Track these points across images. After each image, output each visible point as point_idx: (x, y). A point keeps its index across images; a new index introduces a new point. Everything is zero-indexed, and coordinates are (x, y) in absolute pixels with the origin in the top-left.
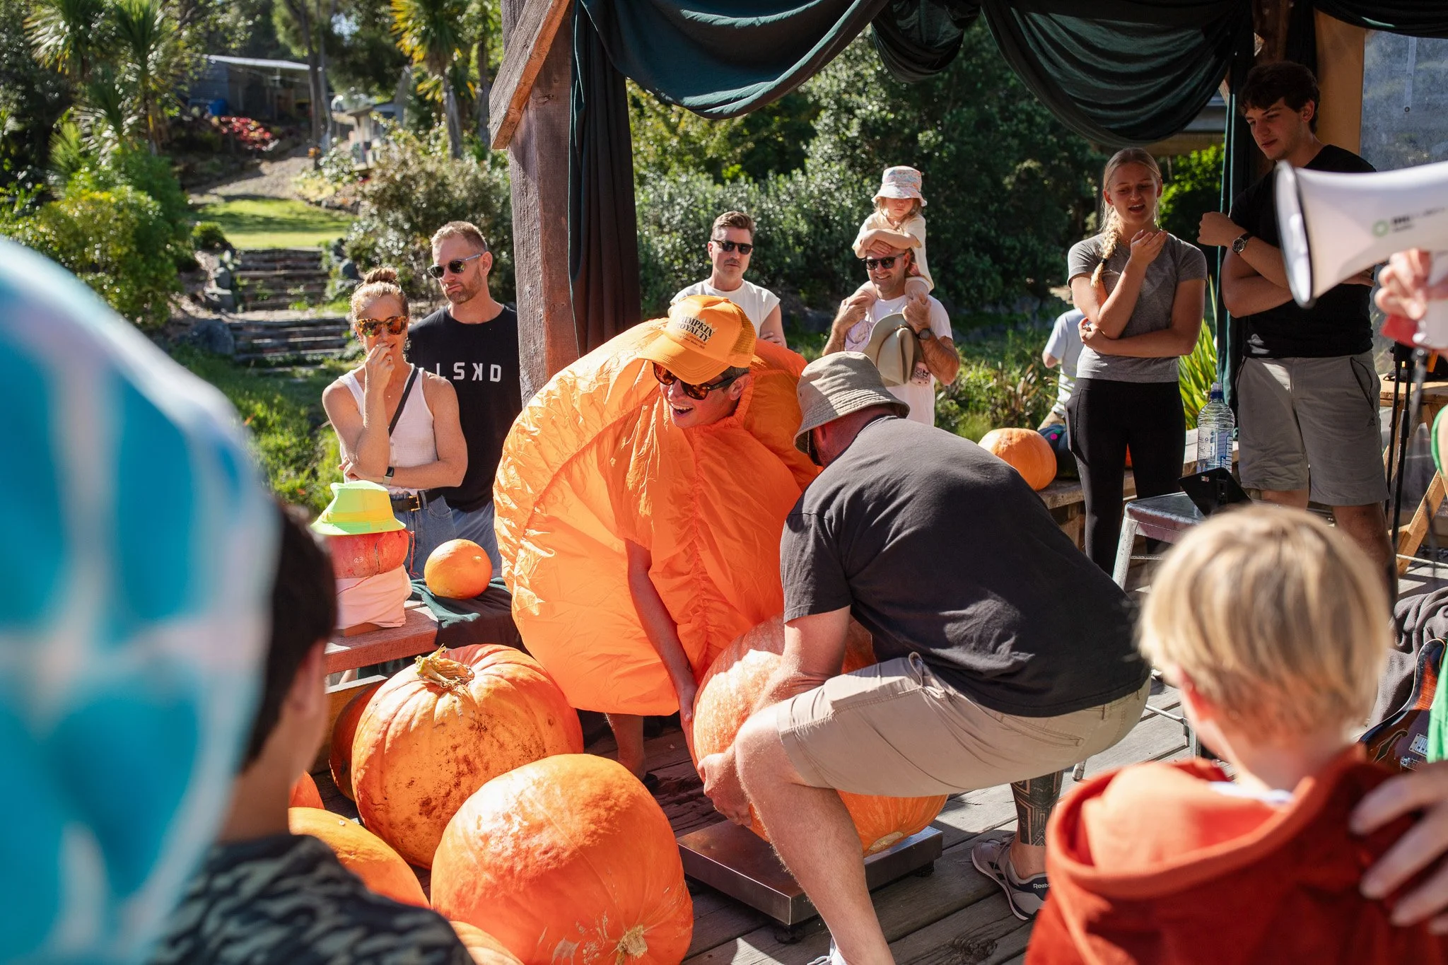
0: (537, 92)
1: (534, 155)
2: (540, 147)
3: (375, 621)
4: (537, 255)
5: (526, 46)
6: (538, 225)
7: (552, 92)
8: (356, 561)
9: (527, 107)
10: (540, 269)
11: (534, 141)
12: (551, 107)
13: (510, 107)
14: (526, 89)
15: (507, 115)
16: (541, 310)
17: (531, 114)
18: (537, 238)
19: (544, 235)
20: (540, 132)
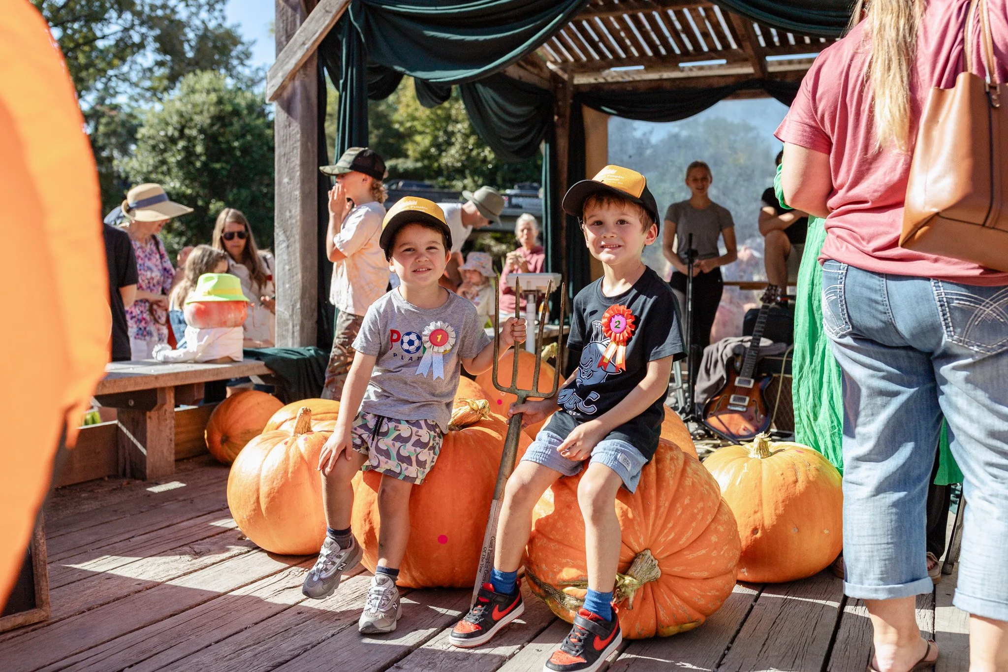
0: (301, 72)
1: (298, 106)
2: (301, 102)
3: (232, 356)
4: (296, 161)
5: (304, 44)
6: (299, 144)
7: (308, 73)
8: (229, 316)
9: (294, 79)
10: (298, 168)
11: (298, 97)
12: (307, 80)
13: (287, 78)
14: (297, 69)
15: (284, 81)
16: (297, 193)
17: (297, 83)
18: (298, 152)
19: (301, 150)
20: (302, 93)
